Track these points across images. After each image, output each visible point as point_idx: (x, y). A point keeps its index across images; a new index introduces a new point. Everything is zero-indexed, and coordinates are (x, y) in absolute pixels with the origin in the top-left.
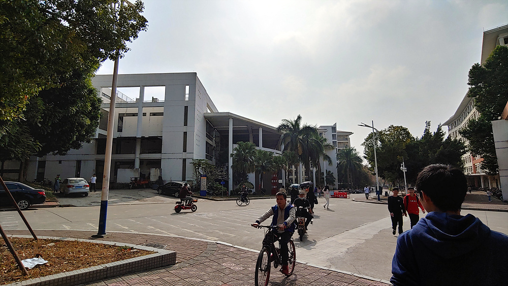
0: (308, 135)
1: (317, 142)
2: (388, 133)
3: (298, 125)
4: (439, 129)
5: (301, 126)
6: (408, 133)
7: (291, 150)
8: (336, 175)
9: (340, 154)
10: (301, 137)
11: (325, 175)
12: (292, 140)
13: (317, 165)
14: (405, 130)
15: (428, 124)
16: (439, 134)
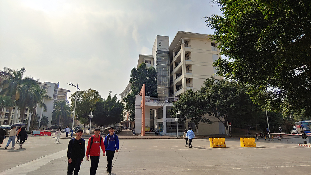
0: (29, 86)
1: (36, 92)
2: (88, 93)
3: (21, 76)
4: (115, 96)
5: (23, 78)
6: (98, 95)
7: (8, 95)
8: (50, 119)
9: (56, 104)
10: (21, 86)
11: (41, 118)
12: (10, 87)
13: (33, 110)
14: (97, 92)
15: (111, 92)
16: (115, 98)
